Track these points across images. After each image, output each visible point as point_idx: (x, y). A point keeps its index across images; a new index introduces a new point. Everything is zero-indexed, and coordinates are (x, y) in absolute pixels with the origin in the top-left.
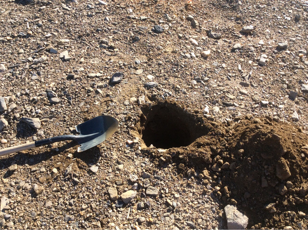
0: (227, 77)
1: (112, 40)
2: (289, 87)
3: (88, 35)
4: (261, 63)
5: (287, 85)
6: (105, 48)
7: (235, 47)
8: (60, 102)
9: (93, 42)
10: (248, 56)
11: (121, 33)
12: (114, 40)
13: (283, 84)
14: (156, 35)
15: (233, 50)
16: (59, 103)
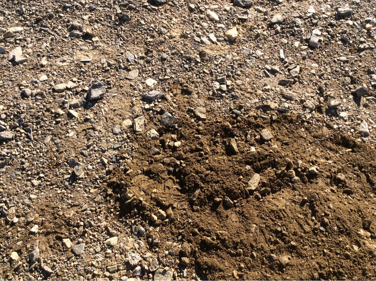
0: (264, 72)
1: (88, 22)
2: (353, 82)
3: (50, 17)
4: (312, 45)
5: (351, 77)
6: (78, 36)
7: (274, 20)
8: (15, 138)
9: (60, 27)
10: (293, 35)
11: (101, 9)
12: (91, 22)
13: (345, 76)
14: (155, 10)
15: (271, 25)
16: (12, 139)
